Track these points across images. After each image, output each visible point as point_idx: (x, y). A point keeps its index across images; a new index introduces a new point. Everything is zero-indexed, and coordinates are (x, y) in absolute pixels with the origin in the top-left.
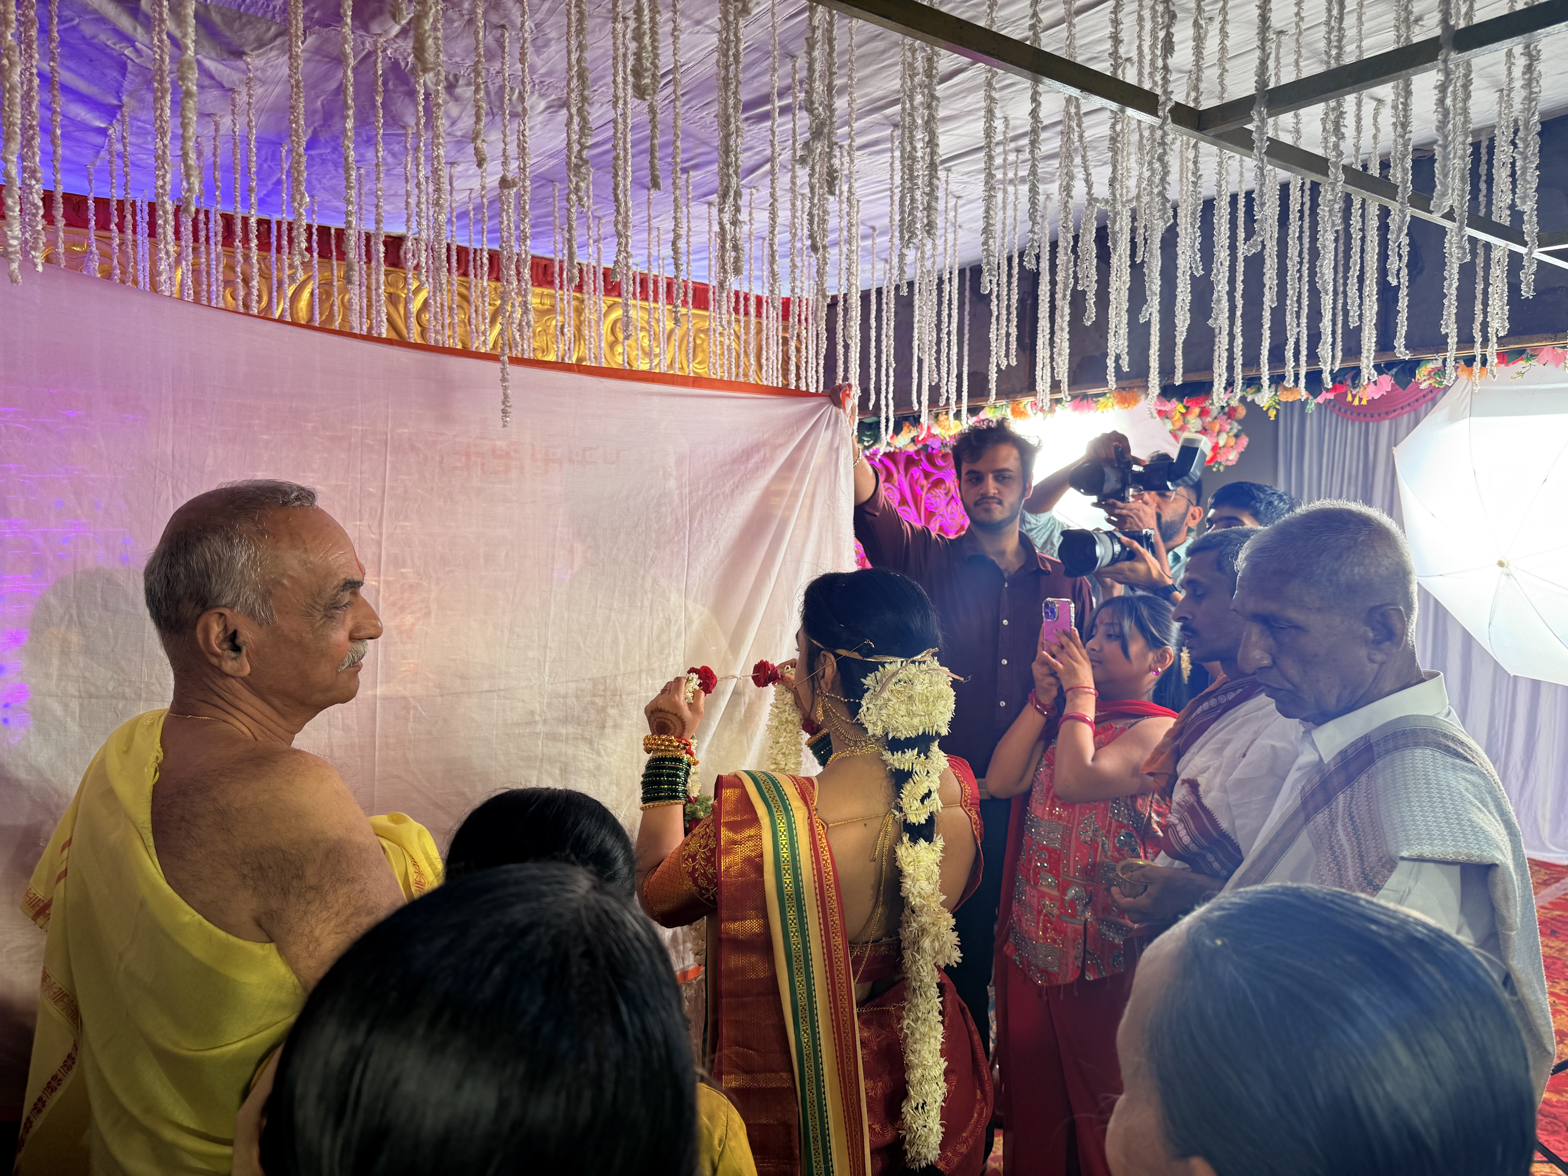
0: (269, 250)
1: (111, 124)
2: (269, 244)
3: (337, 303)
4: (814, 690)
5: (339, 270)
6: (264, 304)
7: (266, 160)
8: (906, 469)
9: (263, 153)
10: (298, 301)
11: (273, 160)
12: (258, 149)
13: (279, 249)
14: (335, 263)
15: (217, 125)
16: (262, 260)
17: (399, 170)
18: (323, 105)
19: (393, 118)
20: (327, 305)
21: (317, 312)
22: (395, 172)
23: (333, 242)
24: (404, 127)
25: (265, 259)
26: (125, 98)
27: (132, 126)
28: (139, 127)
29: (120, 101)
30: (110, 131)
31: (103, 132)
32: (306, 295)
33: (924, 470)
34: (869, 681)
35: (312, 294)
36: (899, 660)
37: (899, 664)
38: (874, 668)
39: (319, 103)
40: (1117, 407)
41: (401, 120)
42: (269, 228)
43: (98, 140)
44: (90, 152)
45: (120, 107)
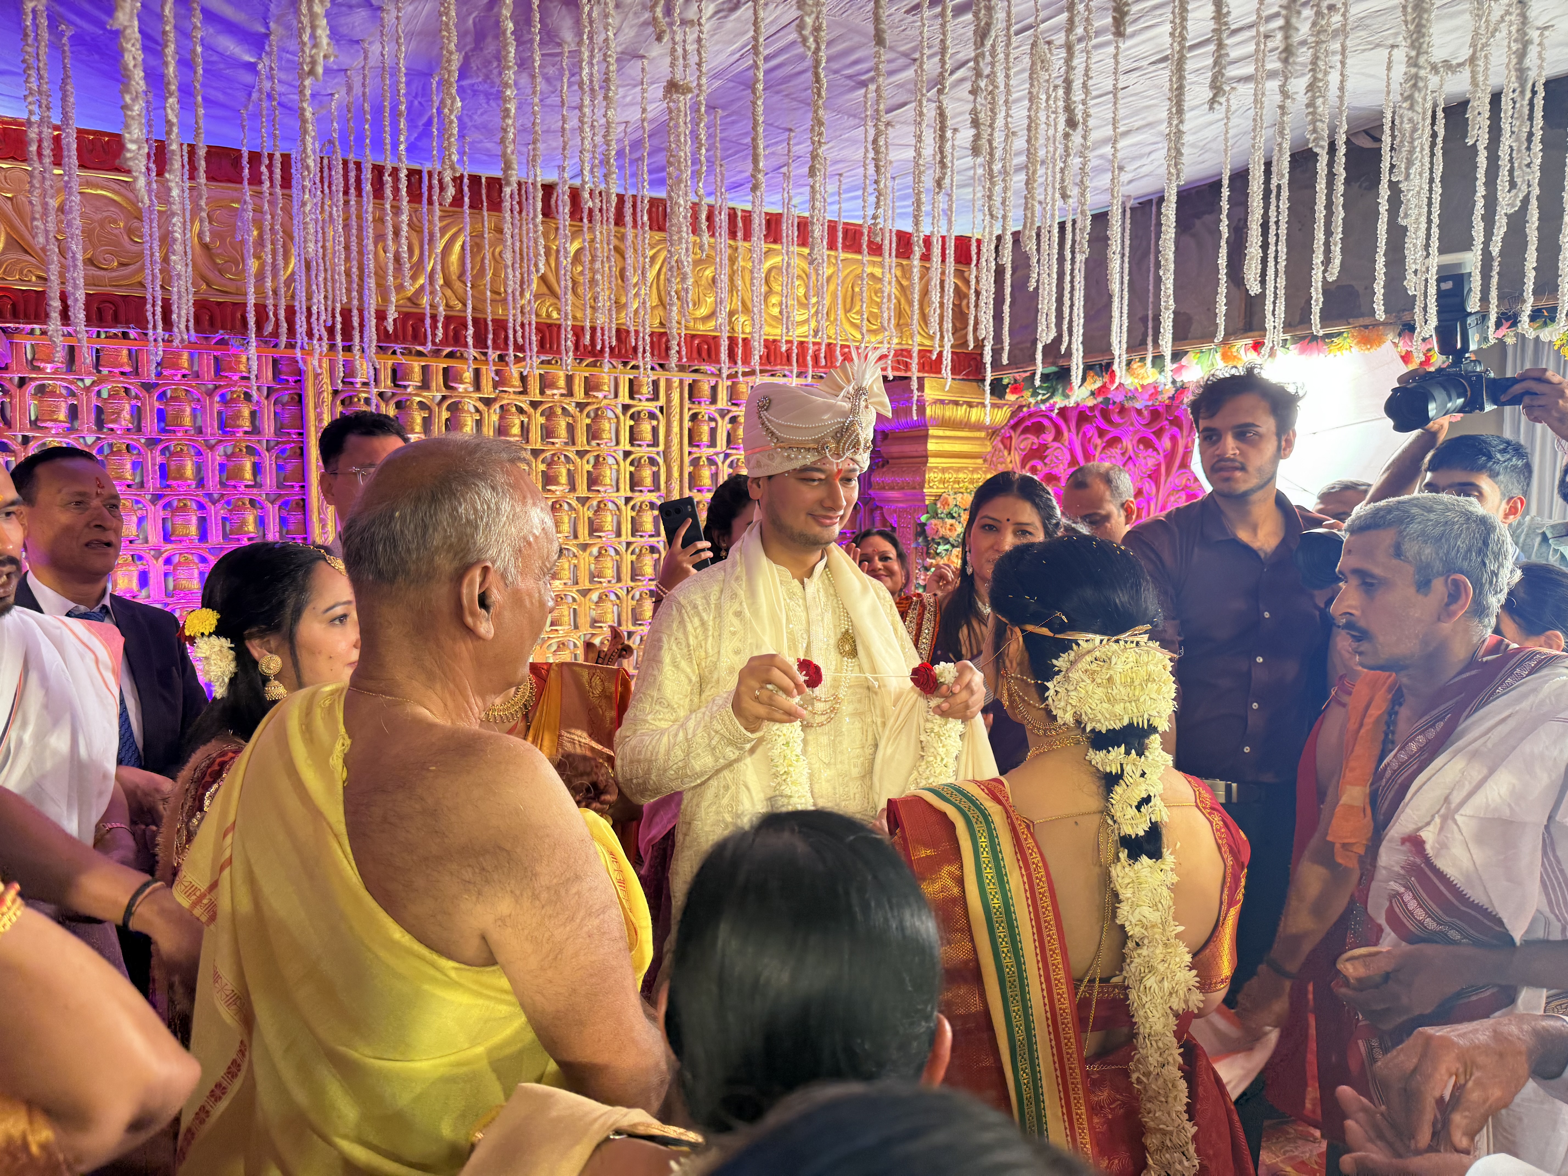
0: (420, 202)
1: (260, 58)
2: (421, 195)
3: (488, 256)
4: (998, 671)
5: (490, 222)
6: (415, 258)
7: (416, 97)
8: (1078, 426)
9: (414, 87)
10: (450, 254)
11: (423, 96)
12: (408, 84)
13: (430, 202)
14: (485, 213)
15: (366, 52)
16: (414, 212)
17: (554, 100)
18: (474, 23)
19: (548, 33)
20: (479, 259)
21: (469, 266)
22: (548, 101)
23: (484, 192)
24: (559, 45)
25: (416, 211)
26: (272, 25)
27: (280, 59)
28: (288, 61)
29: (268, 28)
30: (260, 66)
31: (251, 67)
32: (457, 247)
33: (1098, 428)
34: (1061, 663)
35: (463, 247)
36: (1098, 638)
37: (1097, 642)
38: (1066, 646)
39: (471, 21)
40: (1355, 349)
41: (557, 36)
42: (421, 178)
43: (247, 78)
44: (241, 95)
45: (267, 36)
